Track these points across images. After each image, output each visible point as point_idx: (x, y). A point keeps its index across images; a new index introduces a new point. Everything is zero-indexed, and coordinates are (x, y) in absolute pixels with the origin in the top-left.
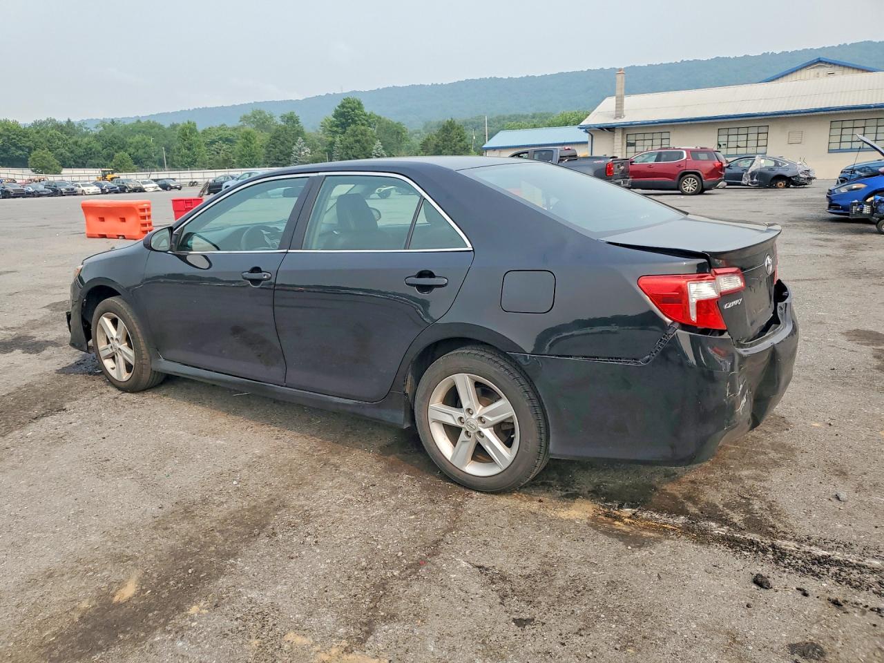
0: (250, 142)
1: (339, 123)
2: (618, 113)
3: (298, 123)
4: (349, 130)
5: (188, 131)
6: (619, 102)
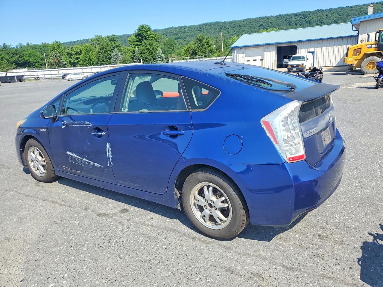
0: (89, 52)
1: (138, 39)
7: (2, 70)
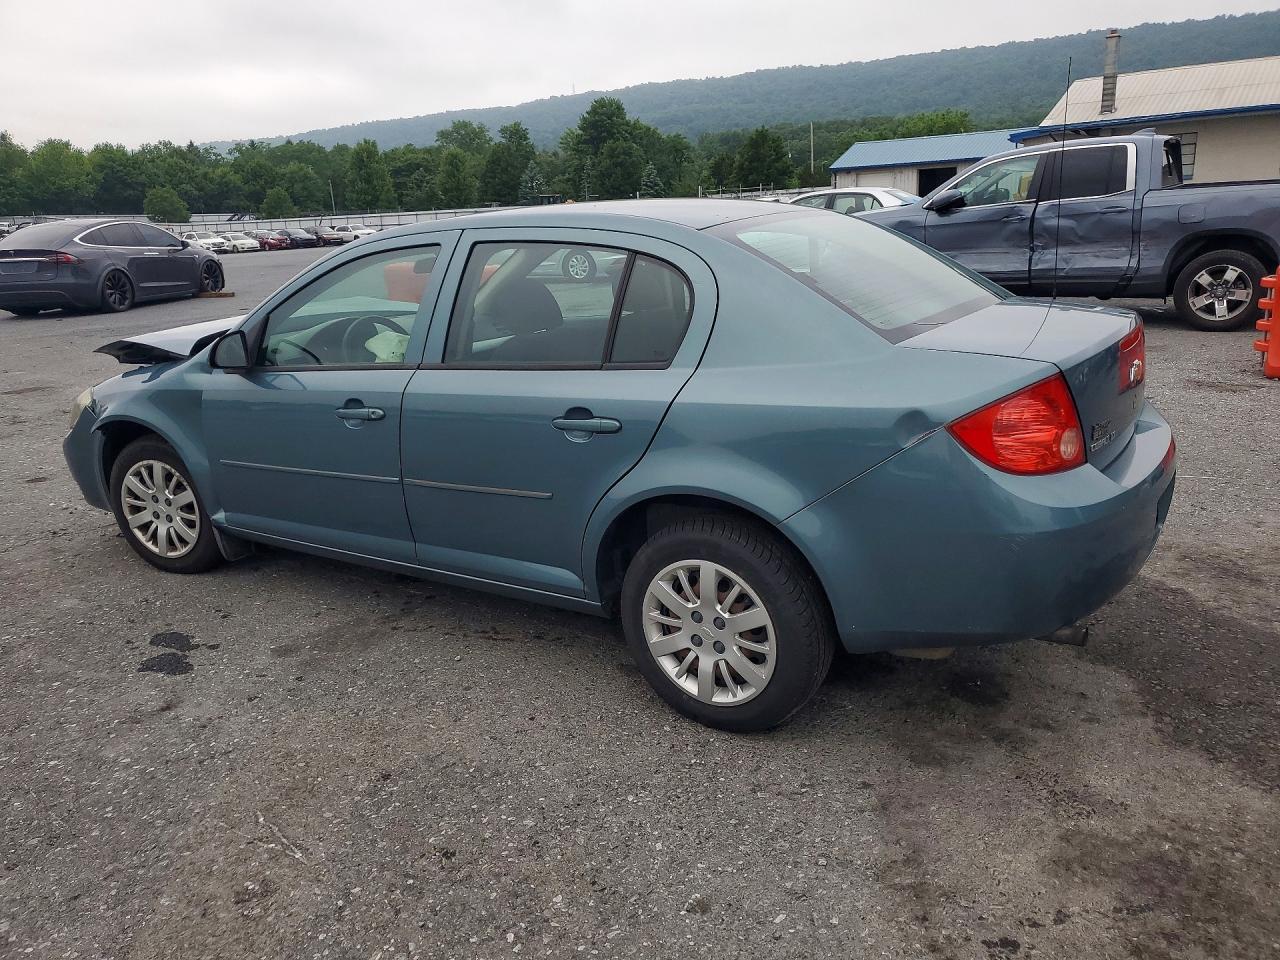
0: (458, 170)
1: (588, 137)
2: (1106, 103)
3: (526, 139)
4: (605, 148)
5: (365, 155)
6: (1109, 86)
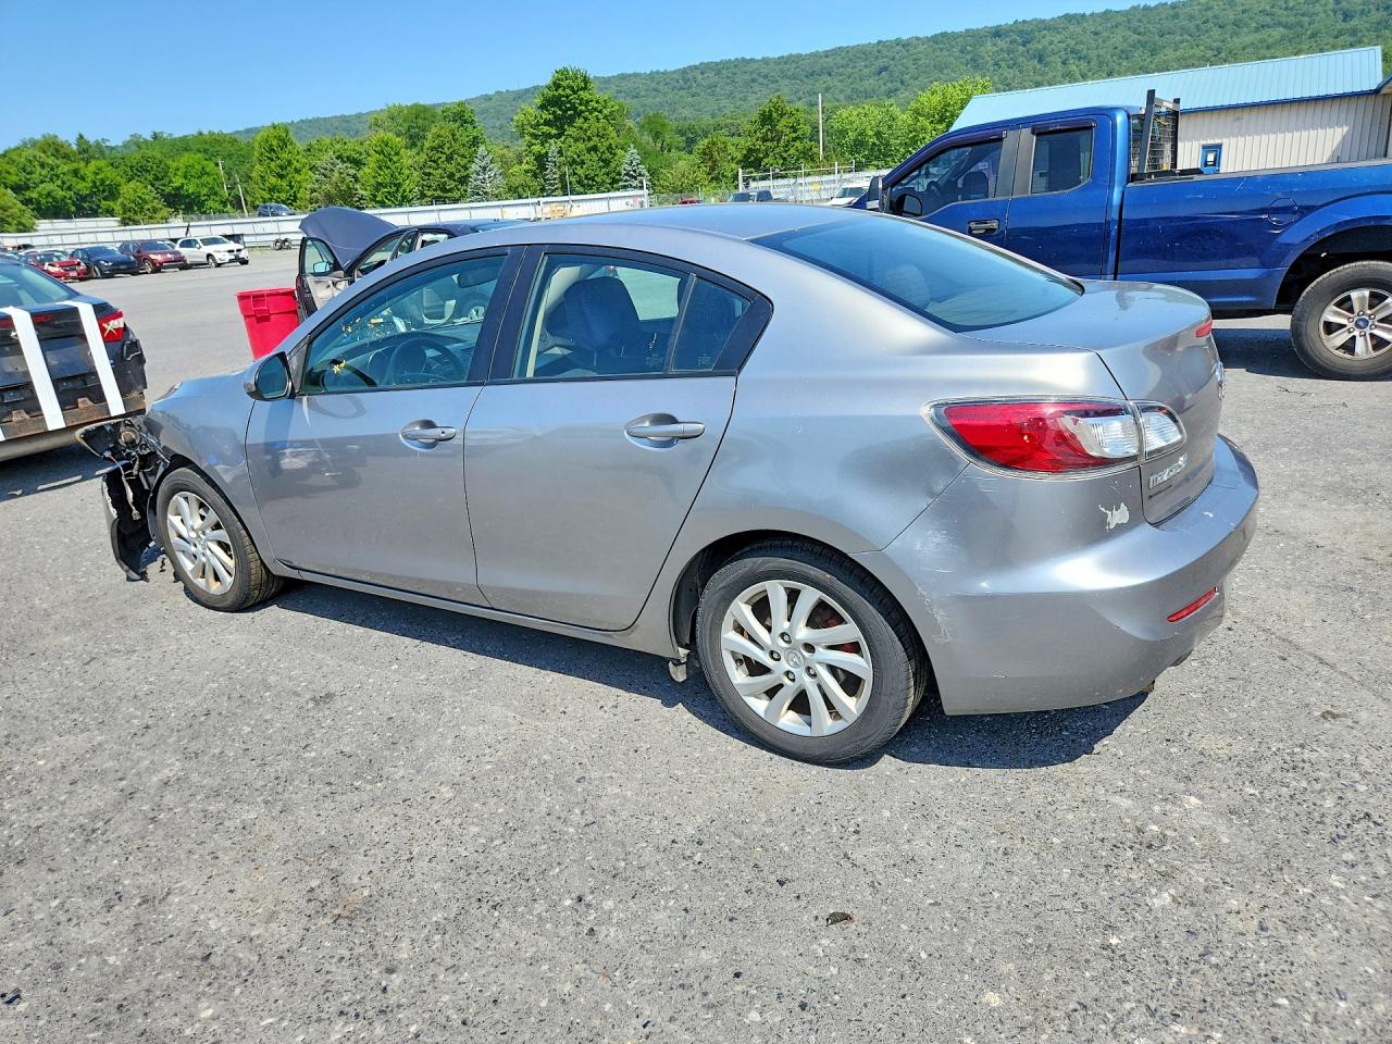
0: (390, 160)
1: (550, 117)
3: (473, 122)
4: (572, 130)
5: (275, 142)
7: (151, 218)
